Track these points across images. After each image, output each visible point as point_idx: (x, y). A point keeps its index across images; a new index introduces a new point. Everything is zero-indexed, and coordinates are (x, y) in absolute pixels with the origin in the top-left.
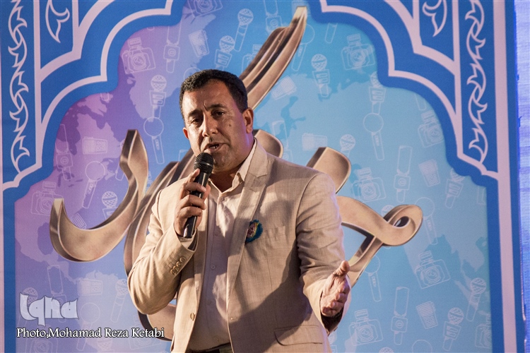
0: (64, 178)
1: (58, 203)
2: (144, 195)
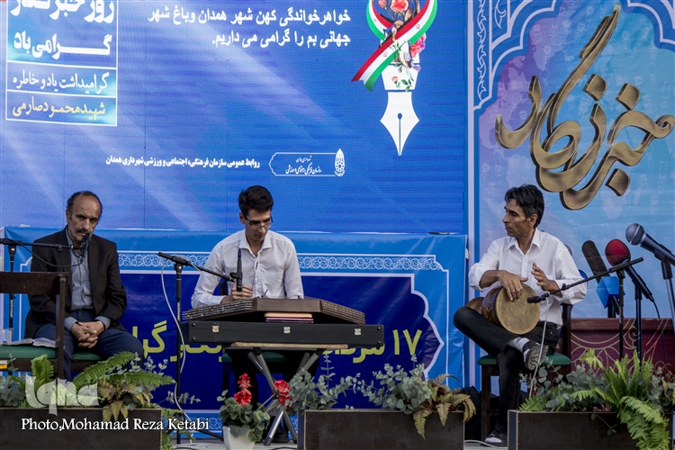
0: (502, 104)
1: (499, 117)
2: (539, 112)
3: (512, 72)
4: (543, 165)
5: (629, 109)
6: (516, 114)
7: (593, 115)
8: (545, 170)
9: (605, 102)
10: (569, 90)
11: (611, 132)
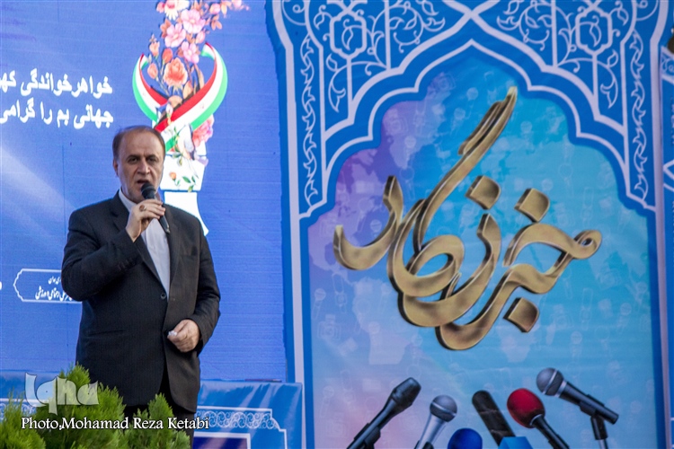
0: (343, 211)
1: (339, 229)
2: (400, 222)
3: (357, 170)
4: (407, 292)
5: (534, 221)
6: (365, 225)
7: (481, 226)
8: (411, 299)
9: (498, 211)
10: (445, 196)
11: (509, 250)
